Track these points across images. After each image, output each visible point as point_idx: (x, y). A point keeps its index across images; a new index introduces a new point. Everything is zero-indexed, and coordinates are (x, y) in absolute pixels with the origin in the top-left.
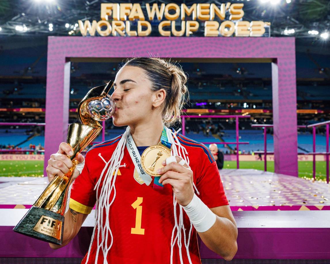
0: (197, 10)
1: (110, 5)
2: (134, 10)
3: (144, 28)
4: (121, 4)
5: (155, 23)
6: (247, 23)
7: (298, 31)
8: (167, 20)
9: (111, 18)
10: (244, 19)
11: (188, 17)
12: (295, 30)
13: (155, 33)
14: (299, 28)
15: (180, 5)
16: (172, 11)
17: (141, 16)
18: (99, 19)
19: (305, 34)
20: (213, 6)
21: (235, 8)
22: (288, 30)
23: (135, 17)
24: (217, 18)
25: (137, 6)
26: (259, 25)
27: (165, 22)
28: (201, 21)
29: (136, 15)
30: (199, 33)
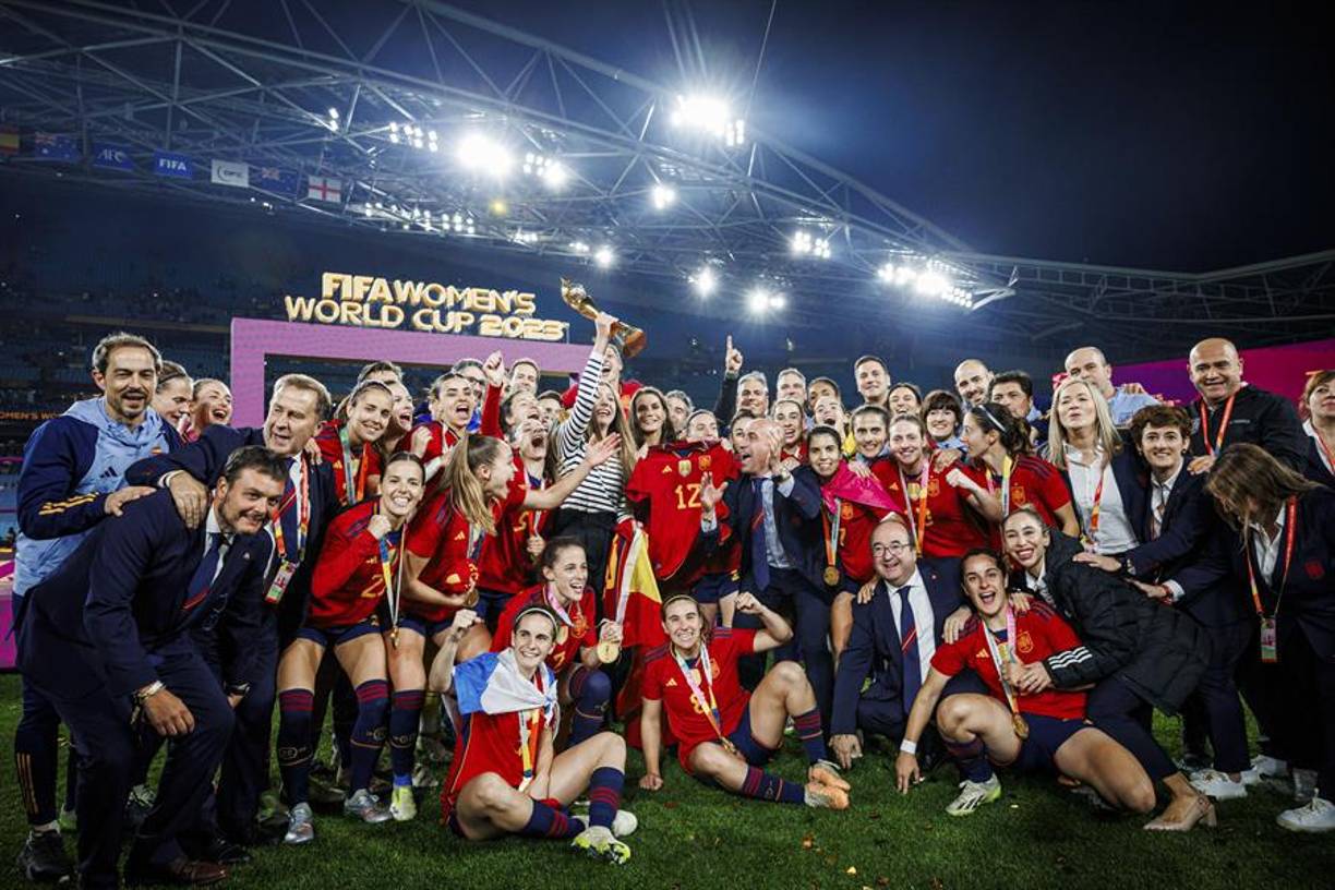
0: (471, 296)
1: (339, 276)
2: (375, 288)
3: (392, 316)
4: (356, 278)
5: (409, 309)
6: (538, 321)
7: (544, 238)
8: (427, 307)
9: (337, 296)
10: (535, 316)
11: (458, 307)
12: (539, 235)
13: (407, 325)
14: (550, 232)
15: (446, 286)
16: (434, 295)
17: (389, 298)
18: (319, 298)
19: (561, 247)
20: (493, 293)
21: (524, 299)
22: (523, 234)
23: (379, 299)
24: (498, 312)
25: (381, 282)
26: (555, 327)
27: (423, 311)
28: (478, 314)
29: (381, 295)
30: (473, 330)
